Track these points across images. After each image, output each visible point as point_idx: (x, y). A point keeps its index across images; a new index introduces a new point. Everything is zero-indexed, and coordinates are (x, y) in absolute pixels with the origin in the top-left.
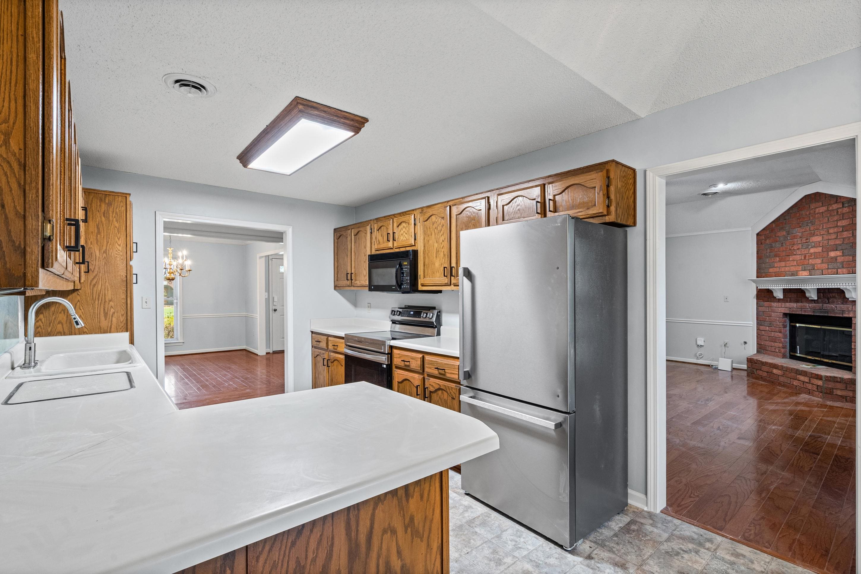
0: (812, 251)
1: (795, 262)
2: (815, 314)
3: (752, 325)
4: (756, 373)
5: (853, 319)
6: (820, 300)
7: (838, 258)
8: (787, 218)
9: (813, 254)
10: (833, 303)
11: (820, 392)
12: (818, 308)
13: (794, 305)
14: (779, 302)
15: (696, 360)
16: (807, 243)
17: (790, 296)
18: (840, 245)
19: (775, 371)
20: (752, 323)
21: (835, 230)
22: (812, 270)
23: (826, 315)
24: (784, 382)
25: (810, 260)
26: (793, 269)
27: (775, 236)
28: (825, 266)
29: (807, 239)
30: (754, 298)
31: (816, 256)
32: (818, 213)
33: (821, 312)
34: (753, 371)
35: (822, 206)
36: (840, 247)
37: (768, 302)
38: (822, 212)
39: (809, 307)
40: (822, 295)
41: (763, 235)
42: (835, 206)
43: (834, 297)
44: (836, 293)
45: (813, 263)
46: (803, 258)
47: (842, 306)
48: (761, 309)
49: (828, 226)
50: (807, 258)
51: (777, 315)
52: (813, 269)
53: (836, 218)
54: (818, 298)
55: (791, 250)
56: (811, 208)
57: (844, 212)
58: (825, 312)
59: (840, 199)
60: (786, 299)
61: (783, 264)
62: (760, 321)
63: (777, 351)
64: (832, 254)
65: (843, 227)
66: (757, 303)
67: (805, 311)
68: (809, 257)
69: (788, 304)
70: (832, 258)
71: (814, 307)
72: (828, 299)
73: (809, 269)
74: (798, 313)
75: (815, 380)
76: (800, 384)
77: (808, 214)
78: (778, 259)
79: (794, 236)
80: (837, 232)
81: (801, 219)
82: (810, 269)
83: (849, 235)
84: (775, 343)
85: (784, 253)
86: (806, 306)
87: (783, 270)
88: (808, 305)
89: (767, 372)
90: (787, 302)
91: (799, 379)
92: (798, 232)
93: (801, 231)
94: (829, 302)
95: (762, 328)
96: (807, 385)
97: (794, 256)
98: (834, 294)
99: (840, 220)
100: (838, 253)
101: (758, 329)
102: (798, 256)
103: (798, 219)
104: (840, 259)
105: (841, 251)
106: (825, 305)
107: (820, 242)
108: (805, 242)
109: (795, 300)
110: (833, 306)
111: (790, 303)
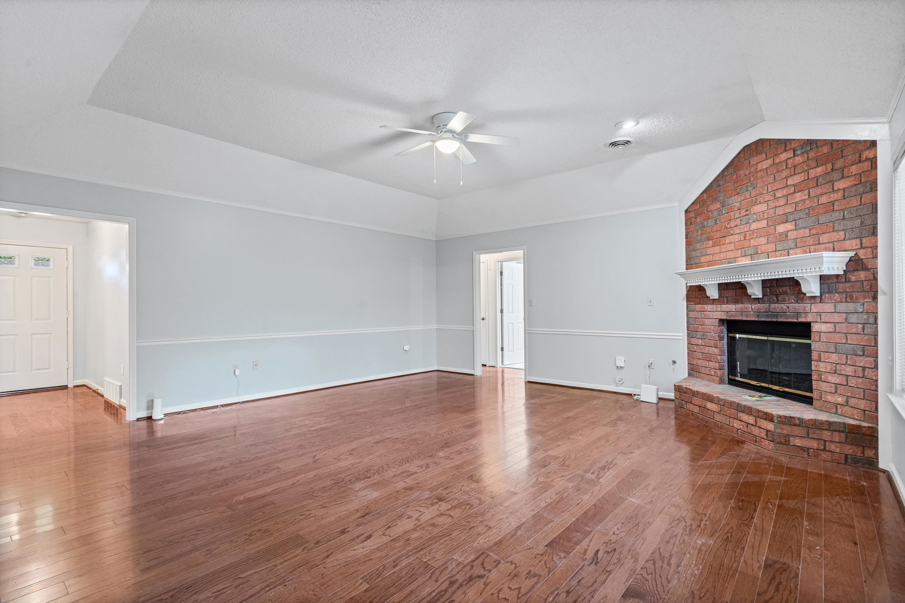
0: (754, 226)
1: (733, 245)
2: (759, 320)
3: (681, 338)
4: (685, 408)
5: (812, 325)
6: (766, 298)
7: (789, 233)
8: (721, 183)
9: (756, 231)
10: (784, 301)
11: (771, 441)
12: (764, 310)
13: (732, 307)
14: (713, 304)
15: (615, 387)
16: (747, 217)
17: (727, 295)
18: (792, 213)
19: (709, 405)
20: (682, 335)
21: (785, 192)
22: (754, 254)
23: (775, 320)
24: (721, 423)
25: (752, 241)
26: (730, 255)
27: (707, 211)
28: (771, 247)
29: (746, 211)
30: (684, 299)
31: (757, 233)
32: (760, 171)
33: (768, 316)
34: (682, 405)
35: (766, 159)
36: (791, 217)
37: (700, 304)
38: (766, 168)
39: (752, 309)
40: (769, 291)
41: (692, 211)
42: (783, 156)
43: (785, 293)
44: (787, 286)
45: (756, 244)
46: (742, 239)
47: (796, 305)
48: (692, 314)
49: (775, 188)
50: (748, 238)
51: (711, 323)
52: (756, 254)
53: (784, 174)
54: (764, 295)
55: (727, 228)
56: (751, 165)
57: (796, 163)
58: (773, 316)
59: (791, 144)
60: (722, 299)
61: (717, 249)
62: (691, 332)
63: (713, 373)
64: (781, 228)
65: (795, 185)
66: (687, 307)
67: (747, 316)
68: (750, 236)
69: (726, 307)
70: (781, 234)
71: (758, 309)
72: (777, 296)
73: (750, 253)
74: (737, 318)
75: (763, 421)
76: (743, 426)
77: (747, 174)
78: (711, 242)
79: (731, 208)
80: (787, 196)
81: (739, 182)
82: (752, 253)
83: (804, 198)
84: (710, 362)
85: (718, 234)
86: (748, 309)
87: (717, 259)
88: (750, 306)
89: (700, 407)
90: (723, 303)
91: (741, 419)
92: (735, 201)
93: (739, 200)
94: (778, 300)
95: (693, 341)
96: (753, 428)
97: (730, 237)
98: (784, 289)
99: (791, 175)
100: (790, 226)
101: (689, 343)
102: (736, 236)
103: (735, 182)
104: (792, 235)
105: (794, 223)
106: (773, 306)
107: (764, 213)
108: (744, 214)
109: (734, 300)
110: (784, 306)
111: (727, 304)
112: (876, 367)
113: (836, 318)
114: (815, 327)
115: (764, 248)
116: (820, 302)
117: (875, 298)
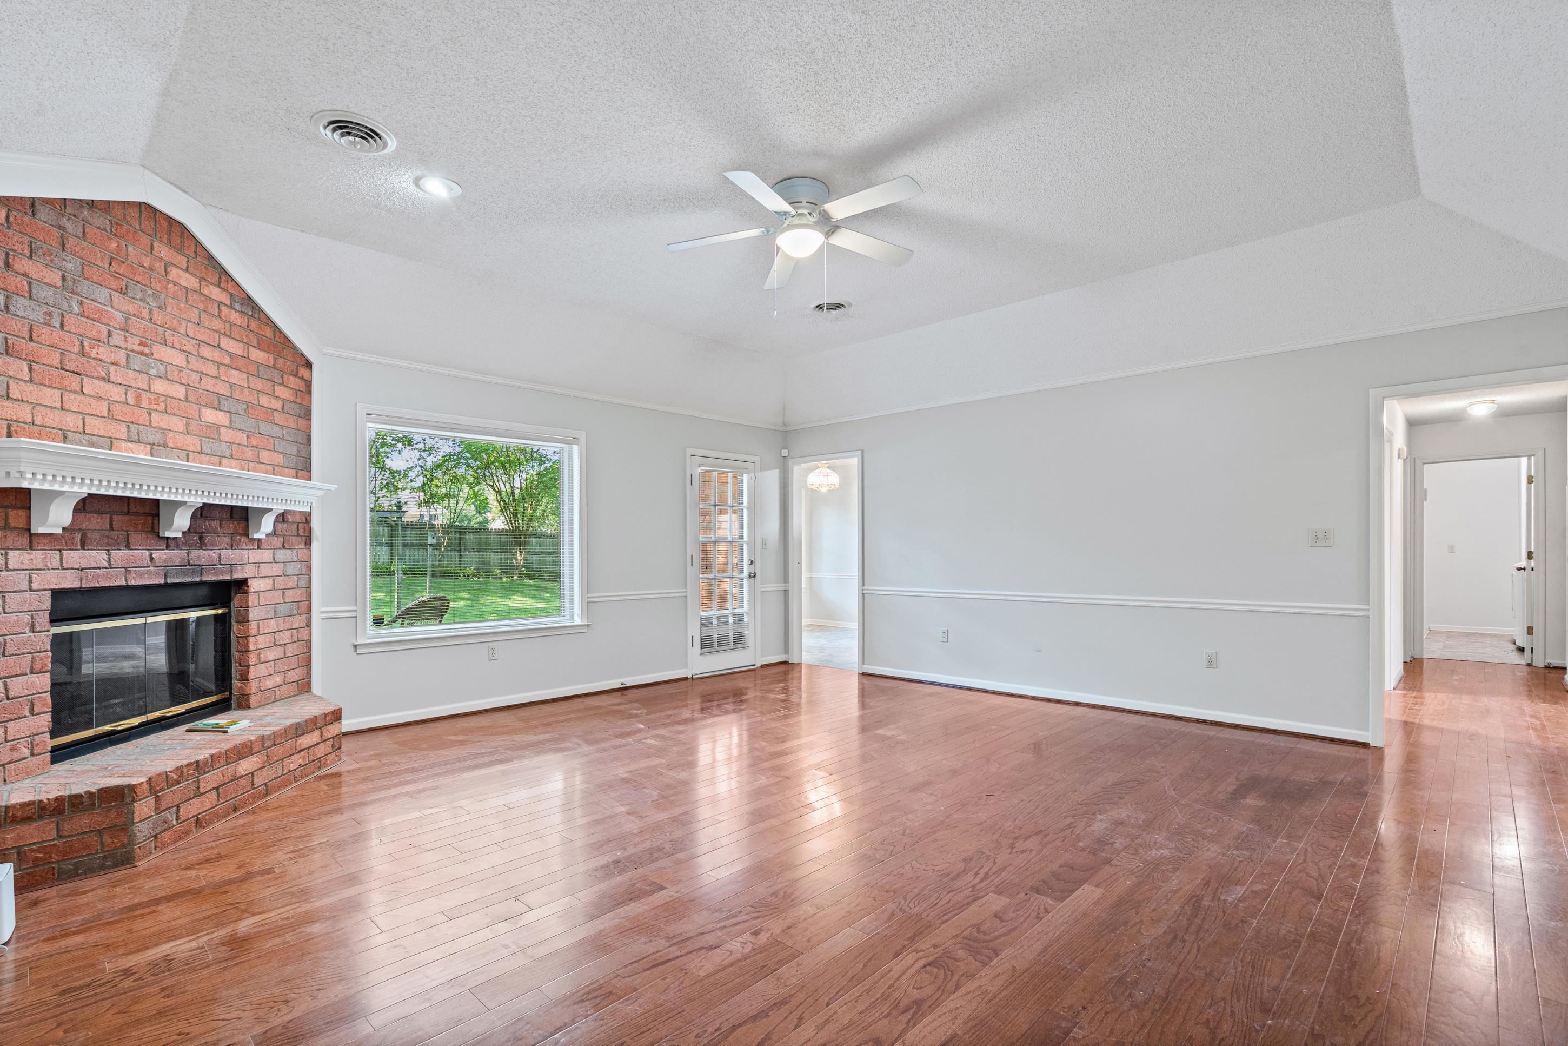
0: (161, 387)
1: (107, 405)
2: (169, 581)
5: (250, 582)
7: (222, 430)
9: (163, 398)
10: (213, 544)
12: (177, 562)
13: (97, 557)
14: (31, 548)
16: (143, 358)
18: (228, 398)
21: (215, 354)
23: (198, 579)
25: (154, 414)
28: (192, 442)
29: (143, 344)
31: (169, 406)
32: (176, 284)
33: (185, 574)
36: (226, 405)
38: (187, 289)
39: (152, 559)
42: (215, 293)
43: (215, 530)
45: (163, 425)
47: (231, 551)
49: (202, 338)
50: (145, 404)
51: (21, 604)
52: (165, 445)
53: (217, 325)
55: (87, 355)
56: (156, 255)
57: (234, 320)
58: (195, 573)
59: (229, 283)
63: (27, 752)
64: (210, 416)
67: (142, 575)
68: (150, 403)
70: (210, 426)
71: (166, 561)
72: (201, 535)
73: (150, 440)
77: (146, 266)
79: (100, 312)
80: (220, 364)
82: (156, 442)
88: (147, 553)
104: (226, 434)
105: (228, 415)
106: (195, 553)
108: (137, 348)
109: (106, 540)
110: (213, 554)
111: (83, 548)
112: (308, 625)
113: (276, 569)
114: (254, 585)
115: (181, 440)
116: (259, 548)
117: (308, 543)
